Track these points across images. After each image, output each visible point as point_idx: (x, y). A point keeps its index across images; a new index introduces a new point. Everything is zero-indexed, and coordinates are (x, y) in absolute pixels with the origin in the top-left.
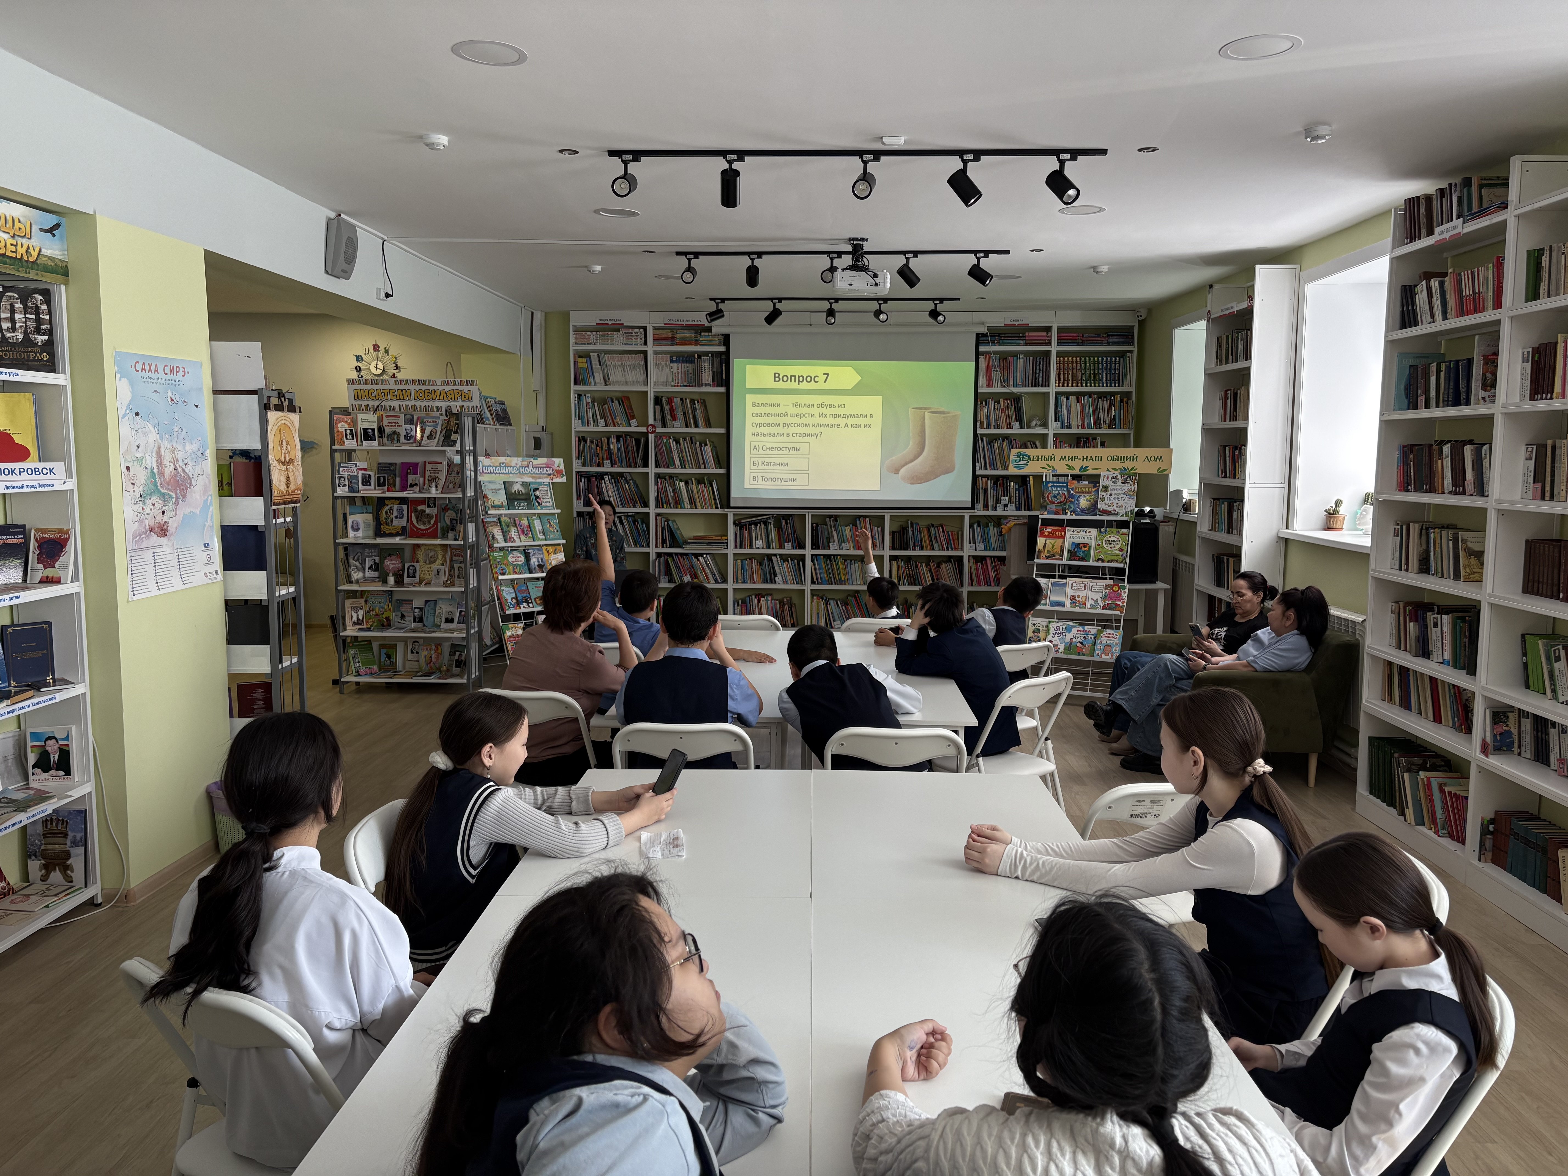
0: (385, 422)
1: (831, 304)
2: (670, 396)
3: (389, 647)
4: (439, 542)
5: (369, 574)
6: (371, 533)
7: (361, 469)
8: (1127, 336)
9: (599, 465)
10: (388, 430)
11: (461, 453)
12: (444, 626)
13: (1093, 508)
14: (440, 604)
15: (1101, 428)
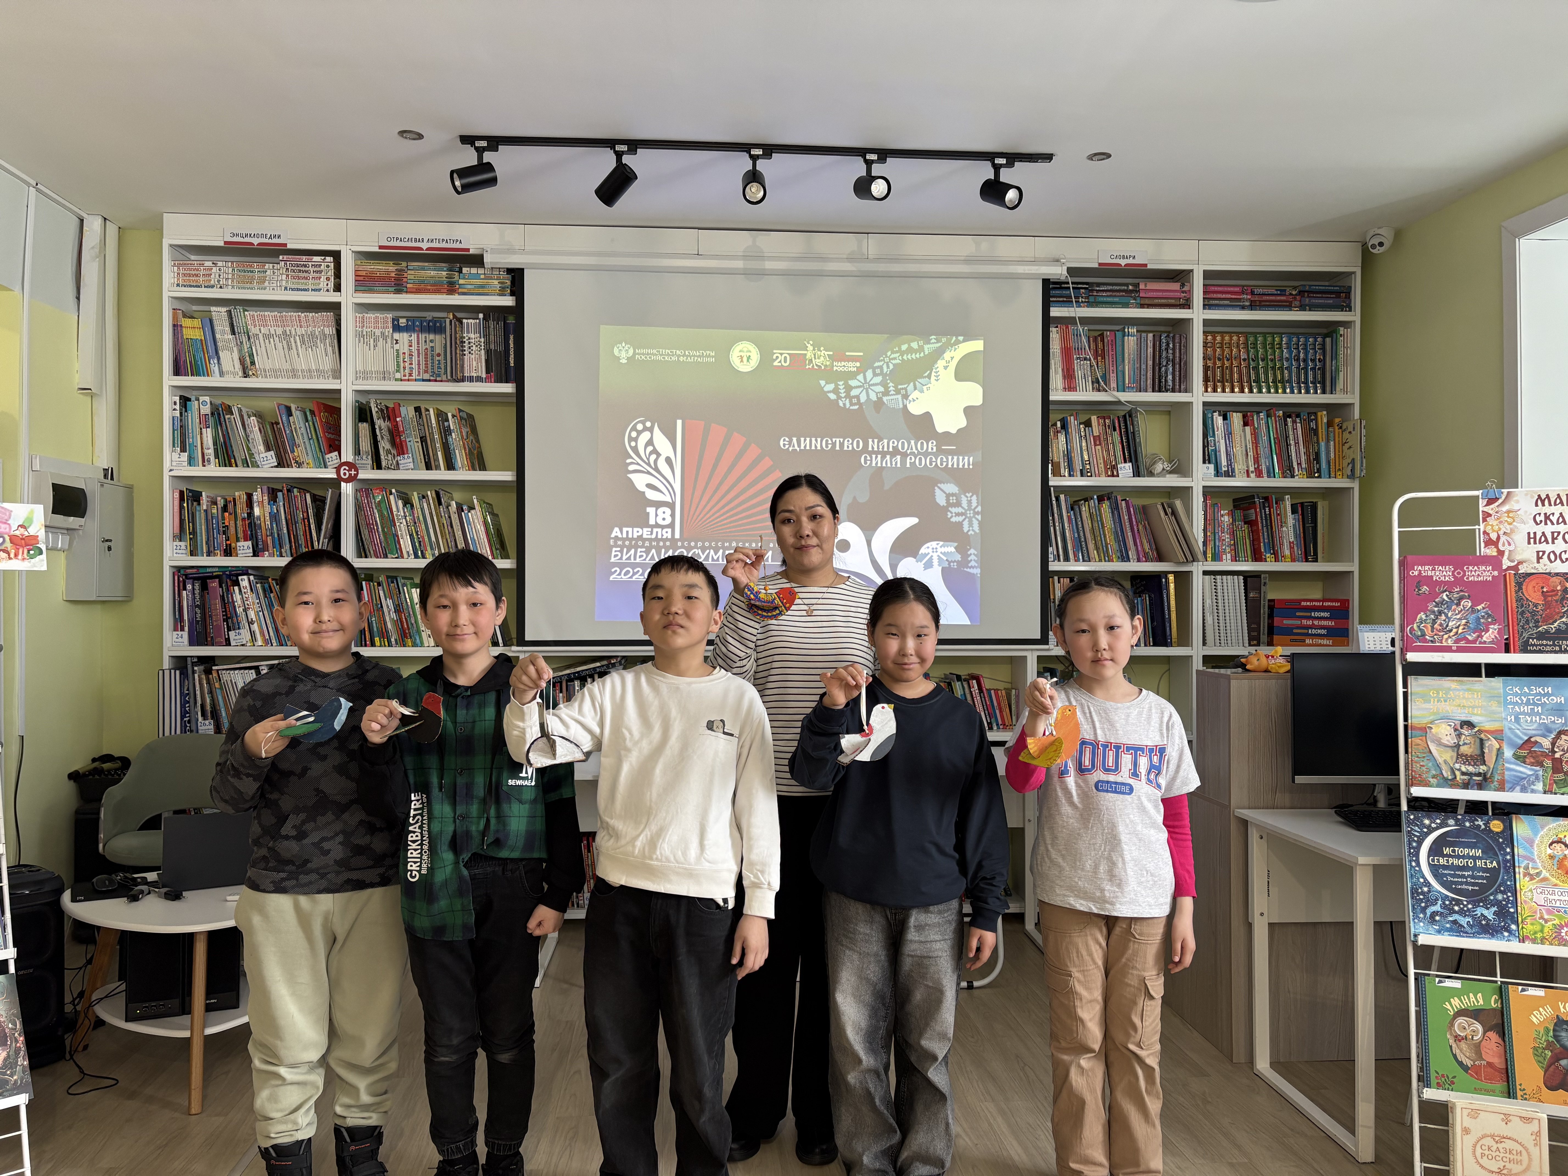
2: (390, 399)
8: (1338, 293)
9: (227, 553)
15: (1293, 476)
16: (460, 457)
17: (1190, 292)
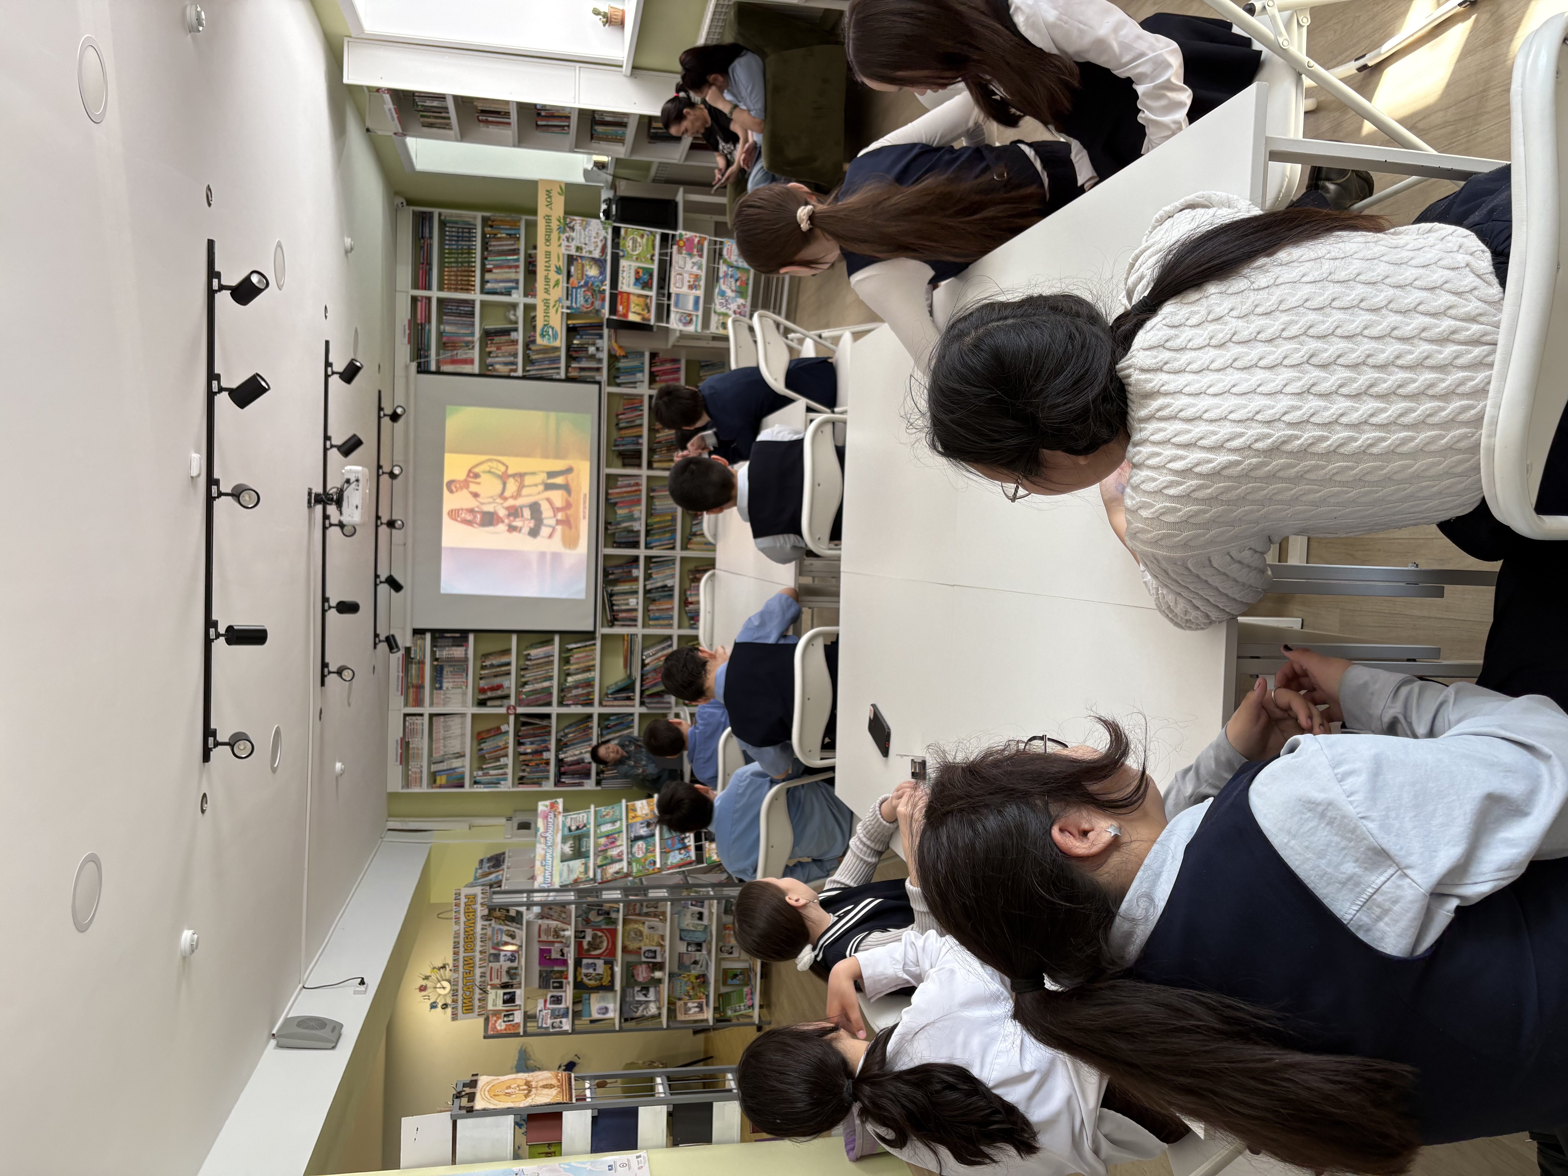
0: (496, 982)
1: (382, 523)
2: (477, 691)
3: (726, 976)
4: (620, 928)
5: (652, 996)
6: (610, 995)
7: (545, 1006)
8: (423, 219)
9: (548, 763)
10: (505, 979)
11: (529, 905)
12: (705, 922)
13: (599, 263)
14: (684, 926)
15: (518, 249)
16: (504, 659)
17: (422, 297)
